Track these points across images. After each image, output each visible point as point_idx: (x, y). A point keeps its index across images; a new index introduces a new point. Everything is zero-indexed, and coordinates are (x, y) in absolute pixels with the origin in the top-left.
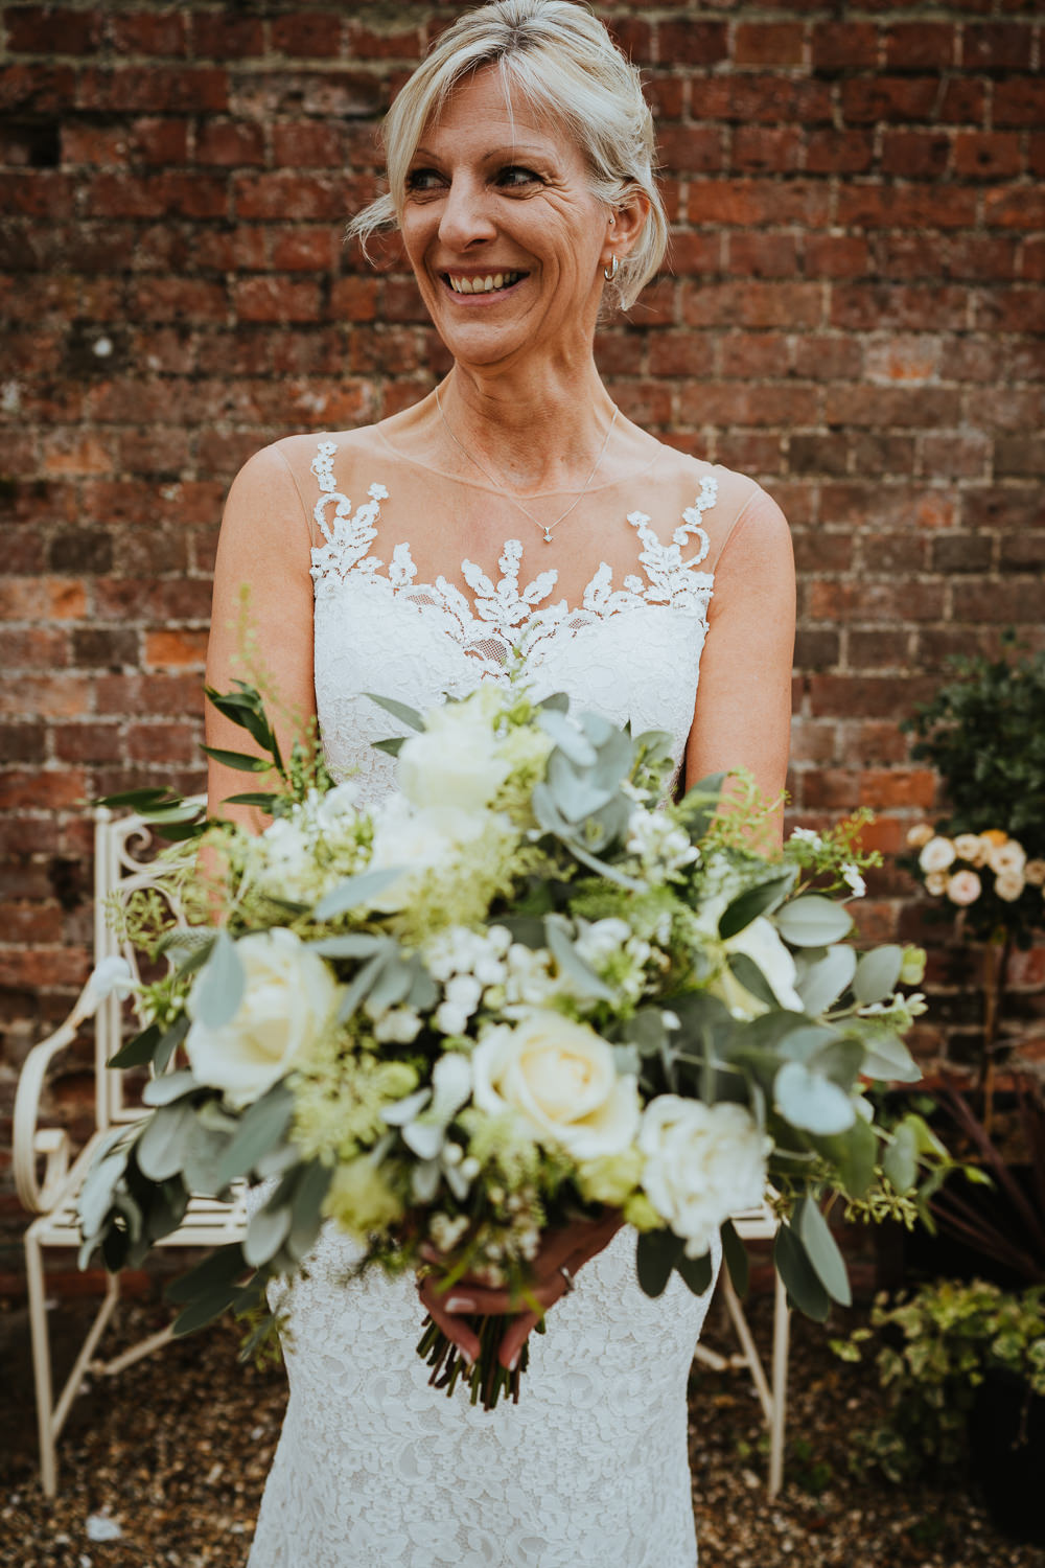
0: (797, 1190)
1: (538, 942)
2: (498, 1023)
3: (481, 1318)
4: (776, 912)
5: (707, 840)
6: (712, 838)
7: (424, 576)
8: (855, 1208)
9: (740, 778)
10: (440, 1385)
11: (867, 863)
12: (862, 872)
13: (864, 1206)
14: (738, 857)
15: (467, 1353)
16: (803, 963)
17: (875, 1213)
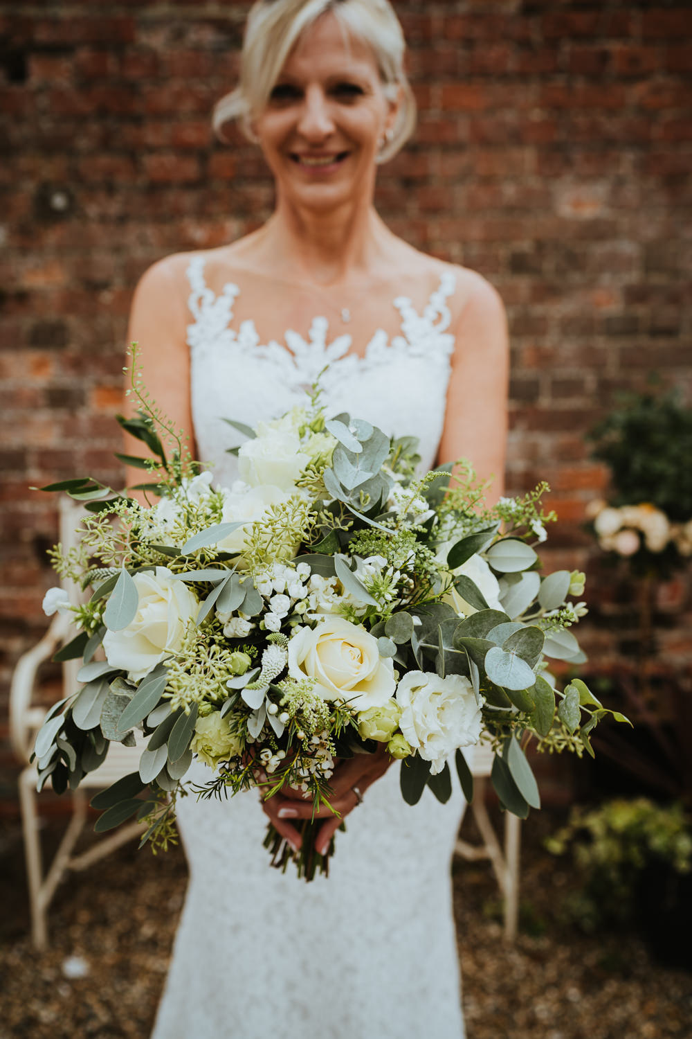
0: (505, 733)
1: (329, 572)
2: (303, 625)
3: (302, 821)
4: (487, 552)
5: (443, 506)
6: (446, 505)
7: (263, 341)
8: (544, 744)
9: (463, 465)
10: (278, 866)
11: (547, 519)
12: (543, 524)
13: (550, 742)
14: (461, 515)
15: (294, 843)
16: (505, 584)
17: (557, 746)
